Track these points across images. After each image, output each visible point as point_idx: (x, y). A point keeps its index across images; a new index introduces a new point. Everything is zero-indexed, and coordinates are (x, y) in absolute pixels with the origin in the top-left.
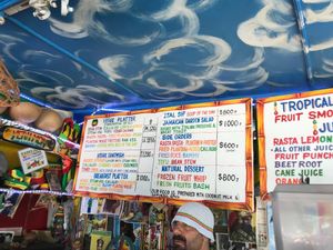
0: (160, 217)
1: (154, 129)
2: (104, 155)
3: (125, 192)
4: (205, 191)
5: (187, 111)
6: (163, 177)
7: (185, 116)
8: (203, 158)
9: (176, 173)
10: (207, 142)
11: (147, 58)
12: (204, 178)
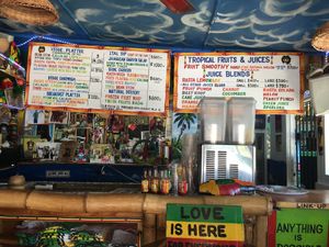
0: (102, 123)
1: (100, 62)
2: (56, 78)
3: (79, 106)
4: (140, 106)
5: (128, 52)
6: (110, 97)
7: (126, 56)
8: (139, 86)
9: (120, 95)
10: (142, 76)
11: (118, 16)
12: (139, 98)
